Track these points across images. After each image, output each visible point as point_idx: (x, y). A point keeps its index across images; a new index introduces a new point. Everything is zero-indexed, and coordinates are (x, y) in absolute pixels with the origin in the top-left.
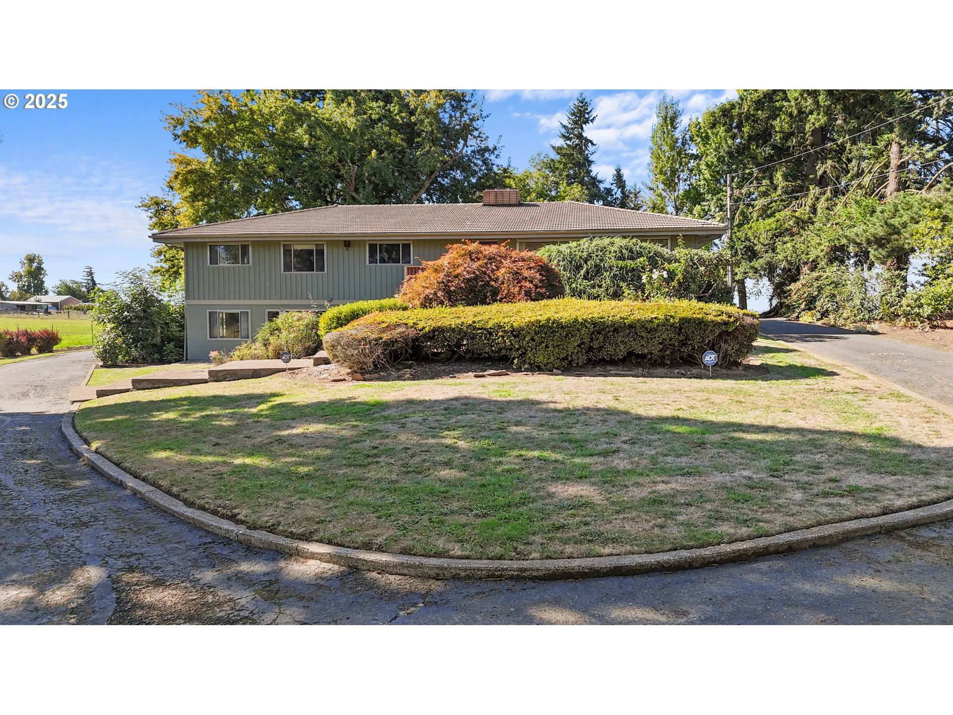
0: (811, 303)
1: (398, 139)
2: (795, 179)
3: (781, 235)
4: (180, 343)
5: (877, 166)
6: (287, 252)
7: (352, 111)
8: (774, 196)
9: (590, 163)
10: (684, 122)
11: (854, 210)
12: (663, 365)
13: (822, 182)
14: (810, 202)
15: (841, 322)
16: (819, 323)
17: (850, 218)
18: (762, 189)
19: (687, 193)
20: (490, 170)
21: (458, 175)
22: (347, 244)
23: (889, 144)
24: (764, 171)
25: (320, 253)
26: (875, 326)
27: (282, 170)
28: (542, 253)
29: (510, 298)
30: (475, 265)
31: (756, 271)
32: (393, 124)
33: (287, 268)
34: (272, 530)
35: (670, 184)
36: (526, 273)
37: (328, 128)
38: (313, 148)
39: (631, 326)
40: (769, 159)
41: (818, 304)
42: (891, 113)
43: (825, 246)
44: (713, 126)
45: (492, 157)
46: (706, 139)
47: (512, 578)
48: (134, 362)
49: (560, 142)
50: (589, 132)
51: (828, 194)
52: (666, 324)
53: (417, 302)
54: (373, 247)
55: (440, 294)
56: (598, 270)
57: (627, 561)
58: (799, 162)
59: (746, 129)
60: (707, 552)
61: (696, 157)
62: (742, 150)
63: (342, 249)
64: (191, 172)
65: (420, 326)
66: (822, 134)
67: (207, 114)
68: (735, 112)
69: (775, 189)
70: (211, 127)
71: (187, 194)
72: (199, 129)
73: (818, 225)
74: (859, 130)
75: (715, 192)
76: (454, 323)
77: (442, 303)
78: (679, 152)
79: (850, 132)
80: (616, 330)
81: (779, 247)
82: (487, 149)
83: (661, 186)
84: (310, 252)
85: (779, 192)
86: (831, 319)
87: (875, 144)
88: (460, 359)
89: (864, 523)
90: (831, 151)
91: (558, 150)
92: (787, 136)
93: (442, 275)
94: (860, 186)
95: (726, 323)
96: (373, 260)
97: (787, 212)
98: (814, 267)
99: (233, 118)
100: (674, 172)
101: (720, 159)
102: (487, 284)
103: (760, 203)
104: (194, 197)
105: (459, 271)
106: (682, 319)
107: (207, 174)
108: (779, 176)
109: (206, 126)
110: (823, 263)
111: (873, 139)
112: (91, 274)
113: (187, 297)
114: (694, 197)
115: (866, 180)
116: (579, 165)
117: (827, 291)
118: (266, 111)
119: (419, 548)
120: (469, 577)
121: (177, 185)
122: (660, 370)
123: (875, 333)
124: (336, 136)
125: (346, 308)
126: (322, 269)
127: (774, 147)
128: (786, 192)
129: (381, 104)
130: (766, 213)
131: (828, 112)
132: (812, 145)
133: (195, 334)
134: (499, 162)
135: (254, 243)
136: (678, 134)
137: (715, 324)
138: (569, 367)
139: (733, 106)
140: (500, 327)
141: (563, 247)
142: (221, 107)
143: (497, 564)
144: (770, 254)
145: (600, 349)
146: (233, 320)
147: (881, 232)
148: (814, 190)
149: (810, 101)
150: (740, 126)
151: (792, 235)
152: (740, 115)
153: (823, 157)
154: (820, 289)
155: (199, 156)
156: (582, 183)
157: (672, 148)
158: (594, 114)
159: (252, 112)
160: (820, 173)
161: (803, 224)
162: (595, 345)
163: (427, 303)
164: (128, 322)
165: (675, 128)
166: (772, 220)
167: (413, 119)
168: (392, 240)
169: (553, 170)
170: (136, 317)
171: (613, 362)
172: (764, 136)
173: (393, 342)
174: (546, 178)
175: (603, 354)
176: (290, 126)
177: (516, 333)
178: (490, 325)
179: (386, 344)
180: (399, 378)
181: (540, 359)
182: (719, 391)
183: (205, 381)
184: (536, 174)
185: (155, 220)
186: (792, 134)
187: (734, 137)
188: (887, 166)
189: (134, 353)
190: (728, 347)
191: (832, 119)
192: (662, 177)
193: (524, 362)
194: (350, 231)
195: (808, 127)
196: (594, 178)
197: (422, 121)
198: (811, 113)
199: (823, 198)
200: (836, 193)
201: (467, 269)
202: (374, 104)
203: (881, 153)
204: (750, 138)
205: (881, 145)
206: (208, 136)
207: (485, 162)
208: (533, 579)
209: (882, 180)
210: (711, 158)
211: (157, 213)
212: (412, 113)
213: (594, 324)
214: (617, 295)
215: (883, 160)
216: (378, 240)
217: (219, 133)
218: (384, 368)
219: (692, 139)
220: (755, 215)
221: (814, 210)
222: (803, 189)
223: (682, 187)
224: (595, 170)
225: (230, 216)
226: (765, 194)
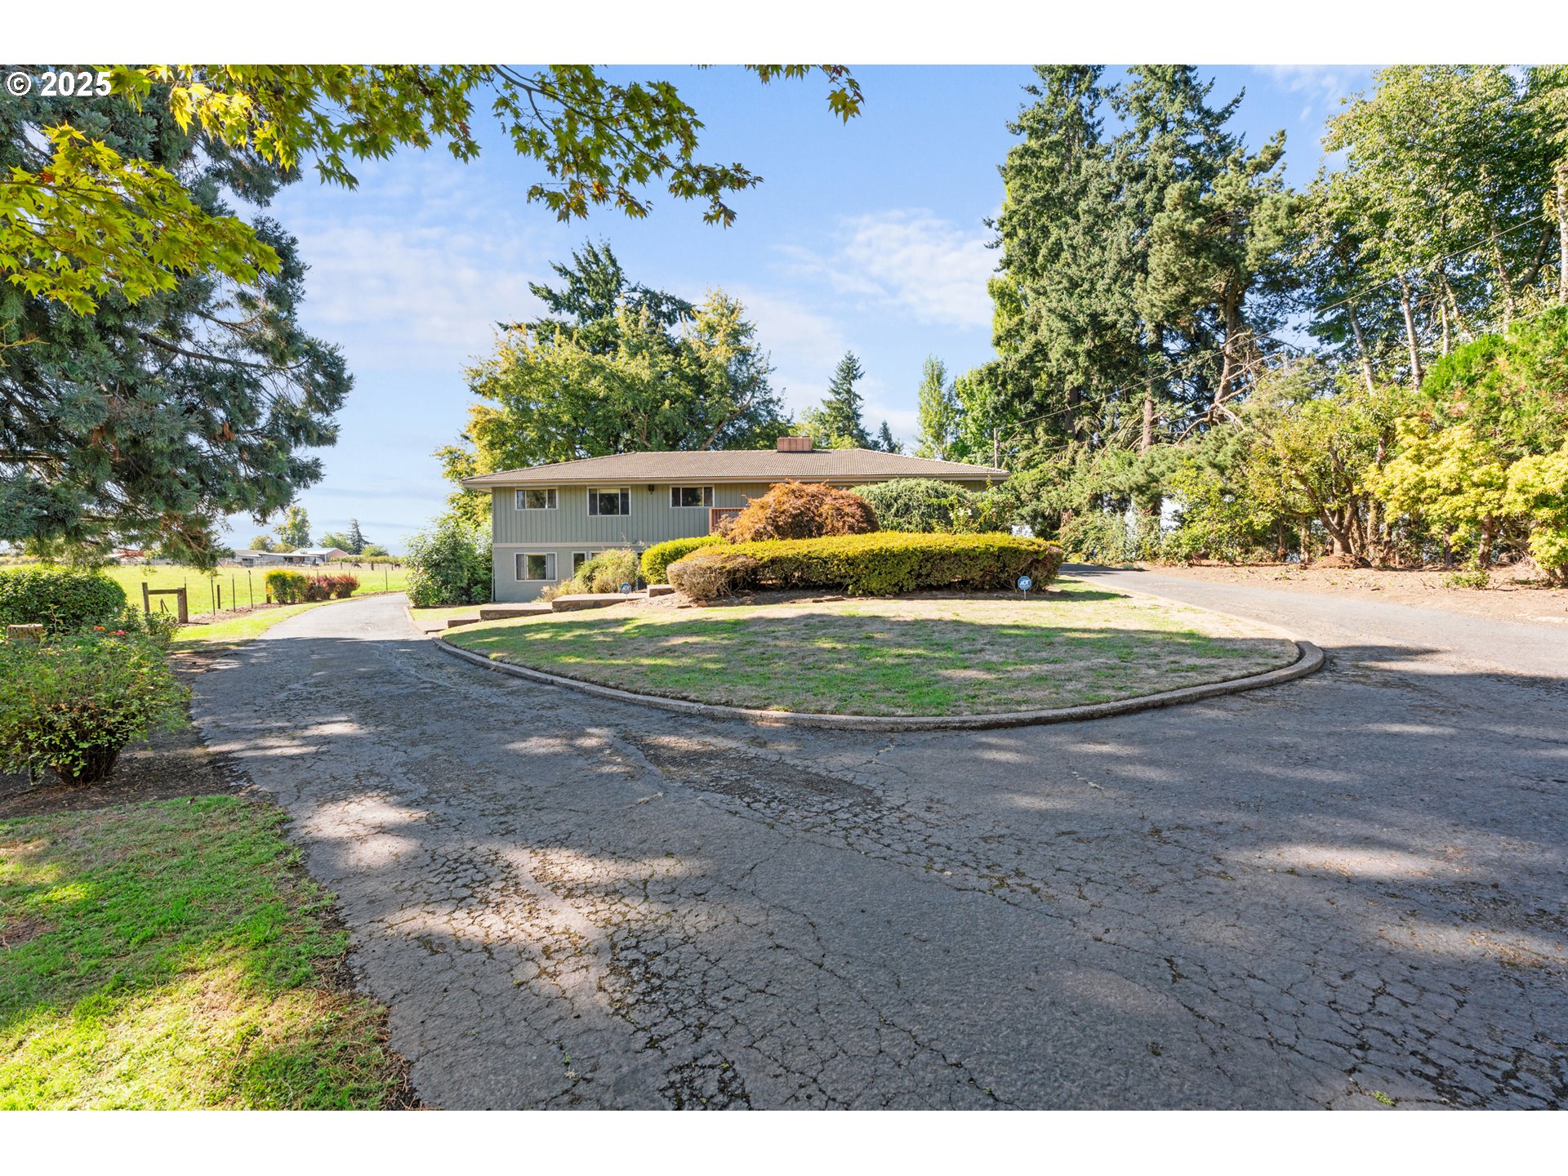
0: (1077, 546)
1: (687, 390)
2: (1055, 433)
3: (1044, 484)
4: (487, 585)
5: (1131, 423)
6: (593, 497)
7: (646, 363)
8: (1037, 449)
9: (859, 416)
10: (949, 380)
11: (1113, 462)
12: (982, 589)
13: (1080, 436)
14: (1069, 454)
15: (1107, 562)
16: (1088, 563)
17: (1110, 469)
18: (1025, 442)
19: (954, 445)
20: (775, 420)
21: (744, 424)
22: (651, 488)
23: (1142, 402)
24: (1027, 426)
25: (625, 496)
26: (1141, 564)
27: (575, 419)
28: (855, 491)
29: (834, 531)
30: (799, 502)
31: (1023, 518)
32: (684, 377)
33: (593, 511)
34: (727, 704)
35: (939, 437)
36: (847, 510)
37: (622, 380)
38: (606, 399)
39: (956, 555)
40: (1031, 414)
41: (1084, 546)
42: (1143, 374)
43: (1088, 493)
44: (981, 382)
45: (777, 408)
46: (971, 395)
47: (955, 728)
48: (444, 603)
49: (831, 397)
50: (857, 386)
51: (1086, 447)
52: (987, 553)
53: (748, 536)
54: (676, 491)
55: (769, 528)
56: (907, 508)
57: (1044, 714)
58: (1056, 419)
59: (1010, 387)
60: (1104, 707)
61: (963, 412)
62: (1007, 406)
63: (646, 493)
64: (489, 421)
65: (758, 556)
66: (1078, 393)
67: (506, 366)
68: (1000, 371)
69: (1036, 443)
70: (509, 379)
71: (485, 442)
72: (497, 380)
73: (1079, 475)
74: (1112, 390)
75: (981, 445)
76: (790, 553)
77: (771, 536)
78: (947, 408)
79: (1105, 390)
80: (942, 558)
81: (1044, 496)
82: (771, 401)
83: (931, 439)
84: (616, 495)
85: (1041, 445)
86: (1099, 559)
87: (1129, 401)
88: (794, 587)
89: (1213, 687)
90: (1086, 408)
91: (829, 404)
92: (1047, 394)
93: (769, 511)
94: (1116, 441)
95: (1037, 552)
96: (676, 503)
97: (1049, 464)
98: (1077, 513)
99: (530, 369)
100: (942, 426)
101: (986, 414)
102: (812, 519)
103: (1024, 455)
104: (492, 445)
105: (785, 507)
106: (1000, 548)
107: (505, 424)
108: (1040, 430)
109: (503, 377)
110: (1084, 510)
111: (1127, 397)
112: (356, 526)
113: (495, 541)
114: (961, 450)
115: (1121, 435)
116: (848, 418)
117: (1092, 534)
118: (560, 363)
119: (868, 711)
120: (919, 729)
121: (473, 434)
122: (980, 594)
123: (1141, 570)
124: (630, 387)
125: (669, 546)
126: (625, 511)
127: (1035, 403)
128: (1046, 445)
129: (671, 357)
130: (1029, 464)
131: (1086, 373)
132: (1069, 403)
133: (503, 575)
134: (783, 414)
135: (560, 487)
136: (944, 390)
137: (1029, 553)
138: (900, 592)
139: (998, 366)
140: (835, 556)
141: (873, 488)
142: (518, 360)
143: (939, 719)
144: (1035, 502)
145: (928, 575)
146: (539, 563)
147: (1142, 480)
148: (1073, 444)
149: (1070, 361)
150: (1004, 384)
151: (1055, 484)
152: (1004, 373)
153: (1078, 413)
154: (1085, 533)
155: (497, 407)
156: (851, 434)
157: (939, 404)
158: (861, 371)
159: (548, 364)
160: (1077, 428)
161: (1066, 475)
162: (924, 572)
163: (758, 536)
164: (437, 565)
165: (940, 384)
166: (1035, 471)
167: (703, 371)
168: (689, 484)
169: (823, 422)
170: (445, 560)
171: (939, 588)
172: (1027, 393)
173: (735, 571)
174: (817, 430)
175: (931, 581)
176: (584, 377)
177: (851, 561)
178: (825, 554)
179: (729, 572)
180: (742, 604)
181: (874, 585)
182: (1042, 609)
183: (549, 612)
184: (808, 426)
185: (449, 468)
186: (1051, 392)
187: (998, 394)
188: (1140, 422)
189: (445, 594)
190: (1039, 573)
191: (1089, 378)
192: (932, 430)
193: (858, 589)
194: (655, 475)
195: (1067, 386)
196: (862, 431)
197: (712, 374)
198: (1070, 373)
199: (1081, 451)
200: (1093, 447)
201: (792, 505)
202: (665, 358)
203: (1134, 410)
204: (1014, 395)
205: (1135, 403)
206: (506, 387)
207: (769, 413)
208: (973, 728)
209: (1136, 434)
210: (977, 413)
211: (453, 462)
212: (701, 366)
213: (923, 552)
214: (928, 529)
215: (1136, 417)
216: (682, 484)
217: (517, 383)
218: (726, 596)
219: (958, 395)
220: (1019, 466)
221: (1073, 461)
222: (1061, 443)
223: (950, 440)
224: (863, 423)
225: (525, 464)
226: (1027, 447)
